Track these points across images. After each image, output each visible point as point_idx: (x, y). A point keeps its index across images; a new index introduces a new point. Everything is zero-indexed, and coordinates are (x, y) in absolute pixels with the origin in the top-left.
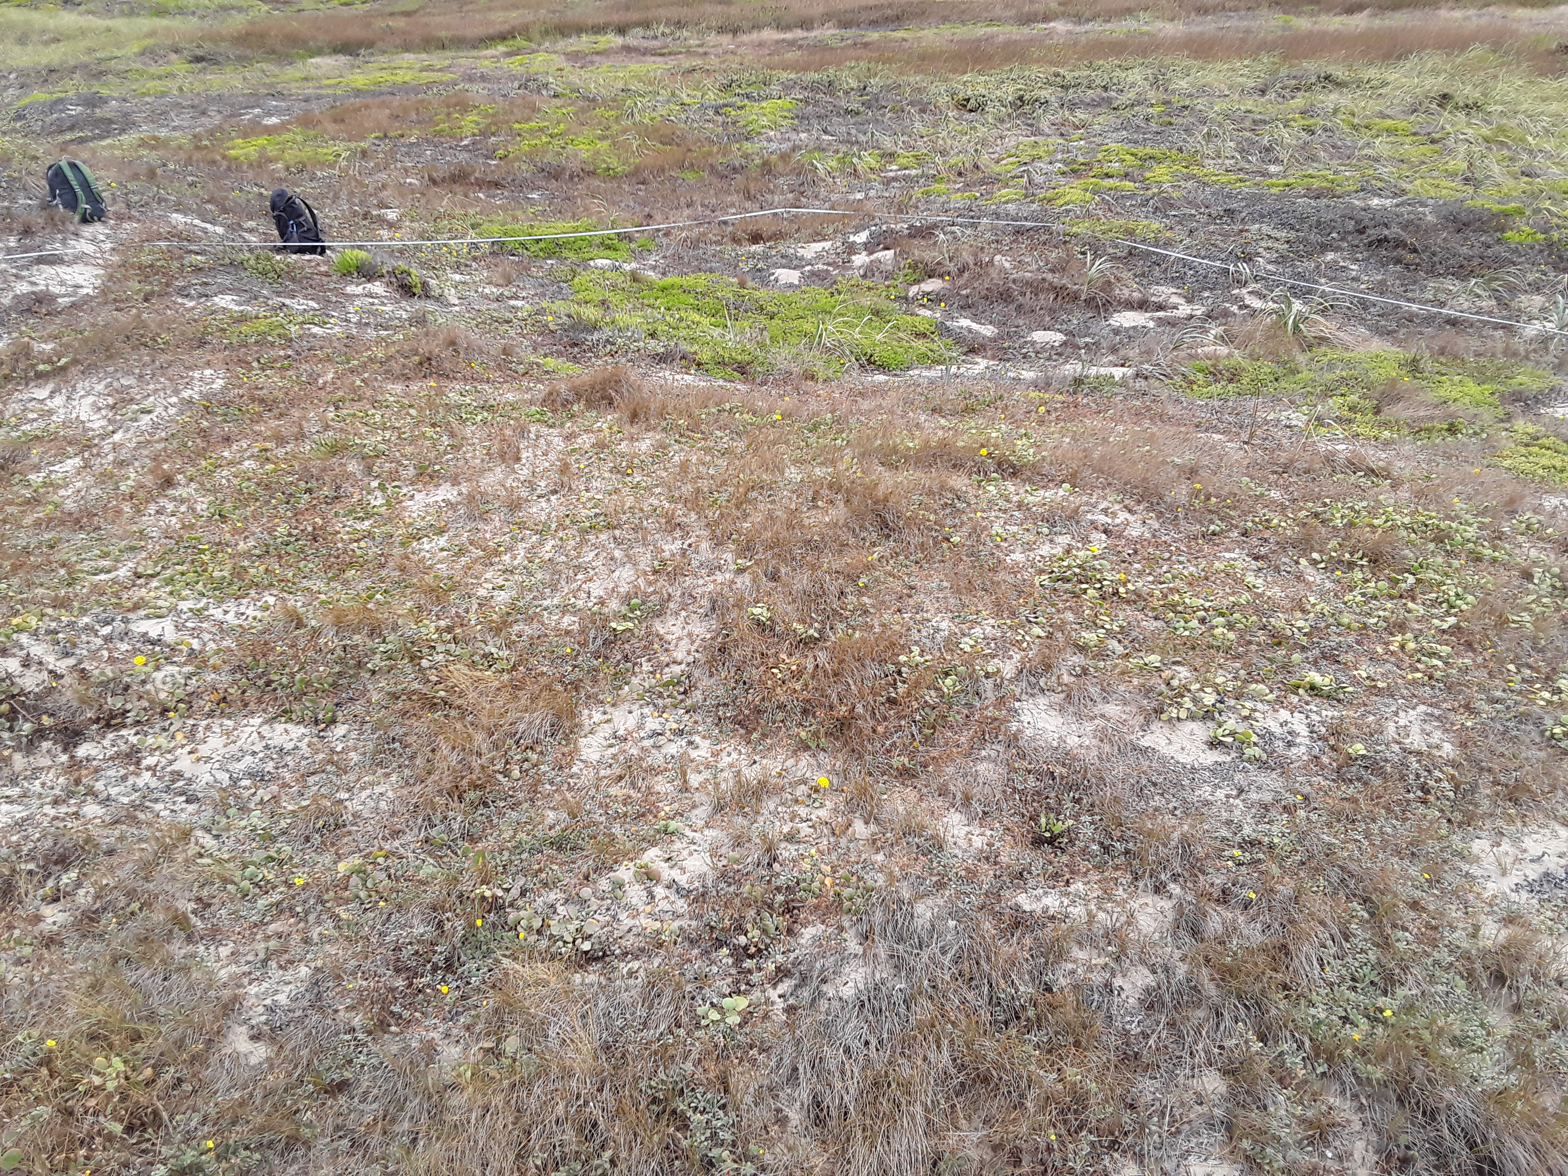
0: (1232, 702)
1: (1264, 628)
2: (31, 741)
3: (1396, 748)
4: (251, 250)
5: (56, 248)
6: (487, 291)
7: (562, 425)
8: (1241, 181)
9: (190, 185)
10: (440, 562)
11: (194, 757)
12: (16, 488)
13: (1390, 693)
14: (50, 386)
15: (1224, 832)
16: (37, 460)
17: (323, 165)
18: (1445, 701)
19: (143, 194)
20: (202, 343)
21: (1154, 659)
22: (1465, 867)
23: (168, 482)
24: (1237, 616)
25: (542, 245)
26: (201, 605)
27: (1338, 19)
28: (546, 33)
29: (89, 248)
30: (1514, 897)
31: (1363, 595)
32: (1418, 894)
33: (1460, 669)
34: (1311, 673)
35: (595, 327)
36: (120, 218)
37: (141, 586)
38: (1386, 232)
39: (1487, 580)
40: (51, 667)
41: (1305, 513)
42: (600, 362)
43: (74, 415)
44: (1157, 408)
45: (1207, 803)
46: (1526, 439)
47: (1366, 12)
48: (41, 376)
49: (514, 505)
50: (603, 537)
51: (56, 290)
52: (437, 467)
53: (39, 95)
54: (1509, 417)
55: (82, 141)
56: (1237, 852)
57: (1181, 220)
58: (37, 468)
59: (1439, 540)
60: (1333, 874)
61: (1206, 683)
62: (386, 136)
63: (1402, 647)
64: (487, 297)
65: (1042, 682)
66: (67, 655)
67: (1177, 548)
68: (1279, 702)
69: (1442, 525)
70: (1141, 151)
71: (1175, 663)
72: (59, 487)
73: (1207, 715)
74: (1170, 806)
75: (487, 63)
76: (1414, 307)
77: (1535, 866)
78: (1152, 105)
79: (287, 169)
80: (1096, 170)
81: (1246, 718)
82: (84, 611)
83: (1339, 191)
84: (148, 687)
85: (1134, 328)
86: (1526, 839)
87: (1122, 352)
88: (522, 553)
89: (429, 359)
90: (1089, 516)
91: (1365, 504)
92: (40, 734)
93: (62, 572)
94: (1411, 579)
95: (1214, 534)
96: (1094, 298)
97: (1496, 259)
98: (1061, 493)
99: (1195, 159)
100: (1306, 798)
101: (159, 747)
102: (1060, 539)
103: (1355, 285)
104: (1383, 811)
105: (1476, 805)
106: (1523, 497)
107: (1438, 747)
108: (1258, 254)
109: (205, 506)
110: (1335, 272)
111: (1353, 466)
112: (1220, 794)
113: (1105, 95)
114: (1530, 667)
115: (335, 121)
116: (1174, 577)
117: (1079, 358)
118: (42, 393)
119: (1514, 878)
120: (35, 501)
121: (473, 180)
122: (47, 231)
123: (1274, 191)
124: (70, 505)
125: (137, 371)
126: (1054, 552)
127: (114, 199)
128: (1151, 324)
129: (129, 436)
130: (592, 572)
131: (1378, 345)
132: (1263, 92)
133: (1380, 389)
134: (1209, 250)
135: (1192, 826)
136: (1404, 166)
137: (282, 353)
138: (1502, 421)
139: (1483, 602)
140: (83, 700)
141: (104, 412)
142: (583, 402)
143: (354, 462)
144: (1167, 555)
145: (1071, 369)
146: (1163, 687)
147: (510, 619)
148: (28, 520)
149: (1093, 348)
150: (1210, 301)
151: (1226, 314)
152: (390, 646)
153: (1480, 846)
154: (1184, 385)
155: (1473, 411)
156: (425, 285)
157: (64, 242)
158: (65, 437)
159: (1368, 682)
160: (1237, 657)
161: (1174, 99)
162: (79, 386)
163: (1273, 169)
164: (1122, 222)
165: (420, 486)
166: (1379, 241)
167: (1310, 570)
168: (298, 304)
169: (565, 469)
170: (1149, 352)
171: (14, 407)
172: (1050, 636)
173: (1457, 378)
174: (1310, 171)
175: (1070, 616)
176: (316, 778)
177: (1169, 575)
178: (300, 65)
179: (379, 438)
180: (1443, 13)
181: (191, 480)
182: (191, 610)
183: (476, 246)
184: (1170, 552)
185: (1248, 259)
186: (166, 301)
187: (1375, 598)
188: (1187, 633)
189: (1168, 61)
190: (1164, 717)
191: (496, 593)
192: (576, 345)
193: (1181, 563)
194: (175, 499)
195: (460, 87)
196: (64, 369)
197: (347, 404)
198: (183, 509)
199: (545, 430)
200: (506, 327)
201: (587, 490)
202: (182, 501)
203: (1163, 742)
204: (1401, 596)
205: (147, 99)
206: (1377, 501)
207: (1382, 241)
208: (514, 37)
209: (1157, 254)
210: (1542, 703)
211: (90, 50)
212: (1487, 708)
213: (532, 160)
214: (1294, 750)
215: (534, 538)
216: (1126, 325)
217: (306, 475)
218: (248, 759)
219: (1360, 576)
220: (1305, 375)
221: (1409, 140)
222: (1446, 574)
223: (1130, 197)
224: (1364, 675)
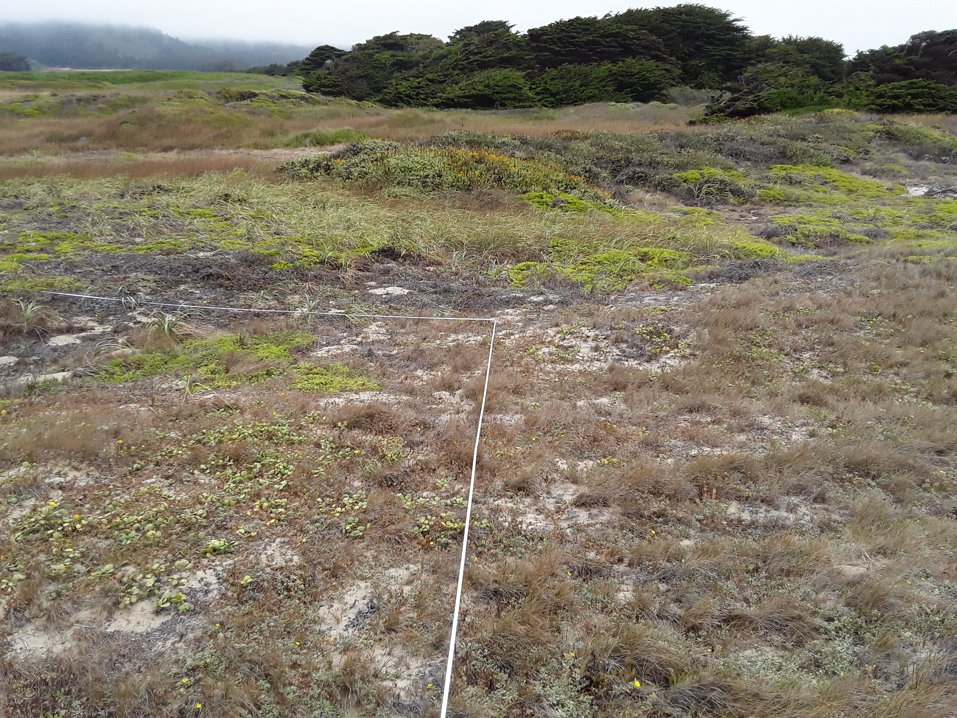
0: (165, 578)
1: (178, 522)
3: (268, 570)
8: (119, 248)
13: (259, 537)
15: (175, 670)
18: (289, 531)
21: (109, 567)
22: (317, 628)
24: (160, 519)
27: (159, 155)
30: (345, 634)
31: (234, 482)
32: (295, 657)
33: (294, 510)
34: (213, 541)
38: (210, 271)
39: (298, 453)
41: (192, 442)
44: (89, 395)
45: (161, 654)
46: (306, 371)
47: (175, 151)
54: (296, 361)
56: (185, 680)
57: (85, 275)
59: (270, 438)
60: (245, 668)
61: (146, 572)
63: (261, 507)
65: (27, 614)
67: (114, 486)
68: (196, 567)
69: (270, 429)
70: (49, 234)
71: (123, 565)
73: (151, 594)
74: (137, 667)
76: (236, 310)
77: (353, 610)
78: (52, 206)
80: (19, 248)
81: (176, 586)
83: (179, 250)
85: (67, 345)
86: (345, 596)
87: (61, 362)
90: (47, 481)
91: (226, 427)
94: (259, 465)
95: (137, 470)
96: (33, 330)
97: (271, 279)
98: (23, 469)
99: (87, 237)
100: (222, 624)
102: (26, 503)
103: (200, 301)
104: (268, 613)
105: (316, 587)
106: (308, 403)
107: (291, 560)
108: (139, 291)
110: (187, 296)
111: (218, 406)
112: (169, 644)
113: (17, 201)
114: (328, 496)
116: (115, 506)
117: (29, 371)
119: (345, 622)
123: (141, 252)
126: (24, 513)
128: (78, 341)
131: (220, 334)
132: (122, 196)
133: (226, 358)
134: (107, 291)
135: (153, 675)
136: (213, 234)
138: (293, 364)
139: (298, 467)
144: (107, 493)
145: (25, 379)
146: (117, 585)
149: (40, 364)
150: (115, 322)
151: (126, 328)
153: (323, 611)
154: (107, 376)
155: (277, 361)
159: (246, 535)
160: (166, 546)
161: (66, 202)
163: (138, 240)
164: (43, 279)
166: (208, 276)
167: (202, 476)
170: (80, 360)
172: (29, 576)
173: (265, 345)
174: (161, 240)
175: (42, 557)
177: (111, 506)
180: (217, 151)
184: (110, 490)
185: (133, 294)
187: (241, 482)
188: (129, 542)
189: (56, 179)
190: (121, 606)
193: (117, 495)
203: (124, 623)
204: (256, 477)
206: (234, 424)
207: (209, 276)
209: (73, 297)
210: (338, 514)
212: (311, 527)
214: (210, 595)
216: (60, 344)
219: (231, 471)
220: (182, 357)
221: (212, 219)
222: (277, 457)
223: (46, 264)
224: (243, 531)
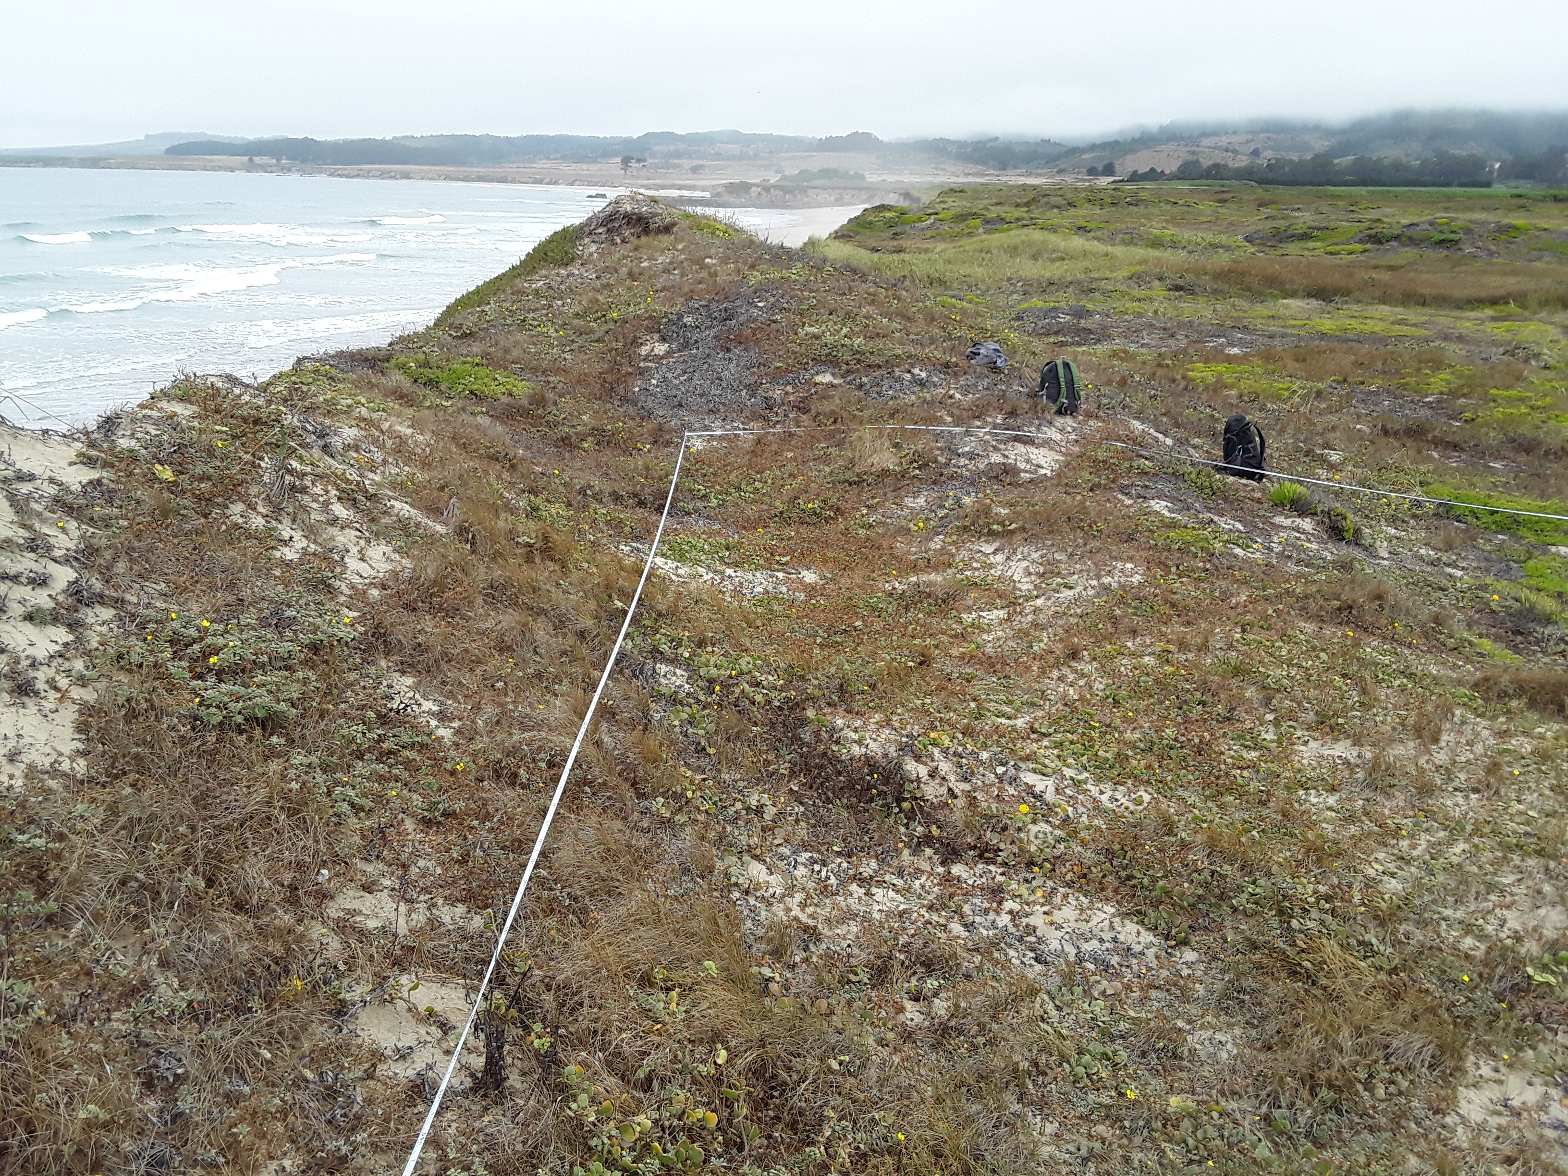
2: (920, 843)
4: (1193, 464)
5: (1031, 431)
6: (1423, 551)
7: (1494, 718)
9: (1151, 397)
10: (1325, 820)
11: (1048, 919)
12: (950, 622)
14: (996, 545)
16: (971, 603)
17: (1277, 398)
19: (1112, 399)
20: (1130, 539)
23: (1074, 655)
25: (1497, 517)
26: (1082, 777)
28: (1544, 303)
29: (1057, 436)
35: (1547, 620)
36: (1089, 415)
37: (1033, 741)
40: (951, 785)
42: (1546, 660)
43: (1009, 573)
48: (992, 534)
49: (1425, 790)
50: (1531, 862)
51: (1022, 466)
52: (1340, 721)
53: (1037, 302)
55: (1062, 344)
58: (969, 609)
62: (1345, 380)
64: (1421, 558)
66: (965, 779)
72: (983, 630)
75: (1468, 324)
79: (1240, 396)
82: (985, 746)
84: (1022, 835)
88: (1424, 845)
89: (1351, 607)
92: (928, 840)
93: (973, 705)
101: (1020, 896)
109: (1101, 687)
115: (1297, 360)
118: (988, 549)
120: (963, 637)
121: (1430, 436)
122: (1029, 415)
124: (989, 650)
125: (1069, 550)
127: (1087, 399)
129: (1049, 603)
130: (1509, 899)
137: (1201, 565)
140: (967, 825)
141: (1033, 578)
142: (1525, 700)
143: (1253, 689)
147: (1401, 914)
148: (955, 652)
152: (1258, 890)
156: (1357, 532)
157: (1038, 428)
158: (997, 591)
162: (1019, 550)
165: (1317, 734)
168: (1225, 523)
169: (1493, 768)
171: (964, 554)
176: (1161, 995)
178: (1270, 304)
179: (1284, 673)
181: (1094, 659)
182: (1072, 779)
183: (1419, 504)
186: (1108, 495)
191: (1385, 878)
192: (1522, 634)
194: (1076, 671)
195: (1436, 344)
196: (1012, 532)
197: (1255, 629)
198: (1082, 682)
199: (1471, 717)
200: (1440, 594)
201: (1519, 802)
202: (1083, 676)
205: (1126, 317)
208: (1507, 303)
211: (1087, 270)
213: (1502, 428)
215: (1442, 834)
217: (1204, 687)
218: (1095, 943)
